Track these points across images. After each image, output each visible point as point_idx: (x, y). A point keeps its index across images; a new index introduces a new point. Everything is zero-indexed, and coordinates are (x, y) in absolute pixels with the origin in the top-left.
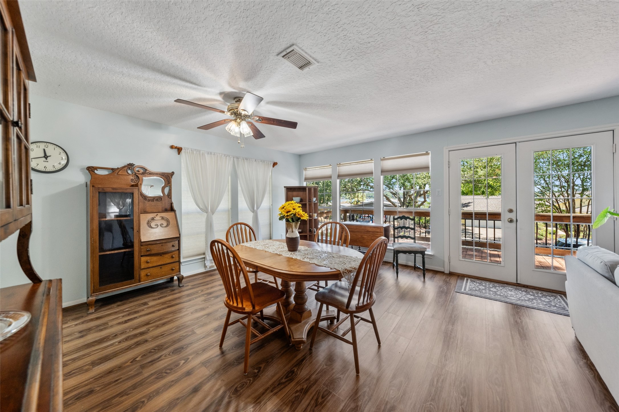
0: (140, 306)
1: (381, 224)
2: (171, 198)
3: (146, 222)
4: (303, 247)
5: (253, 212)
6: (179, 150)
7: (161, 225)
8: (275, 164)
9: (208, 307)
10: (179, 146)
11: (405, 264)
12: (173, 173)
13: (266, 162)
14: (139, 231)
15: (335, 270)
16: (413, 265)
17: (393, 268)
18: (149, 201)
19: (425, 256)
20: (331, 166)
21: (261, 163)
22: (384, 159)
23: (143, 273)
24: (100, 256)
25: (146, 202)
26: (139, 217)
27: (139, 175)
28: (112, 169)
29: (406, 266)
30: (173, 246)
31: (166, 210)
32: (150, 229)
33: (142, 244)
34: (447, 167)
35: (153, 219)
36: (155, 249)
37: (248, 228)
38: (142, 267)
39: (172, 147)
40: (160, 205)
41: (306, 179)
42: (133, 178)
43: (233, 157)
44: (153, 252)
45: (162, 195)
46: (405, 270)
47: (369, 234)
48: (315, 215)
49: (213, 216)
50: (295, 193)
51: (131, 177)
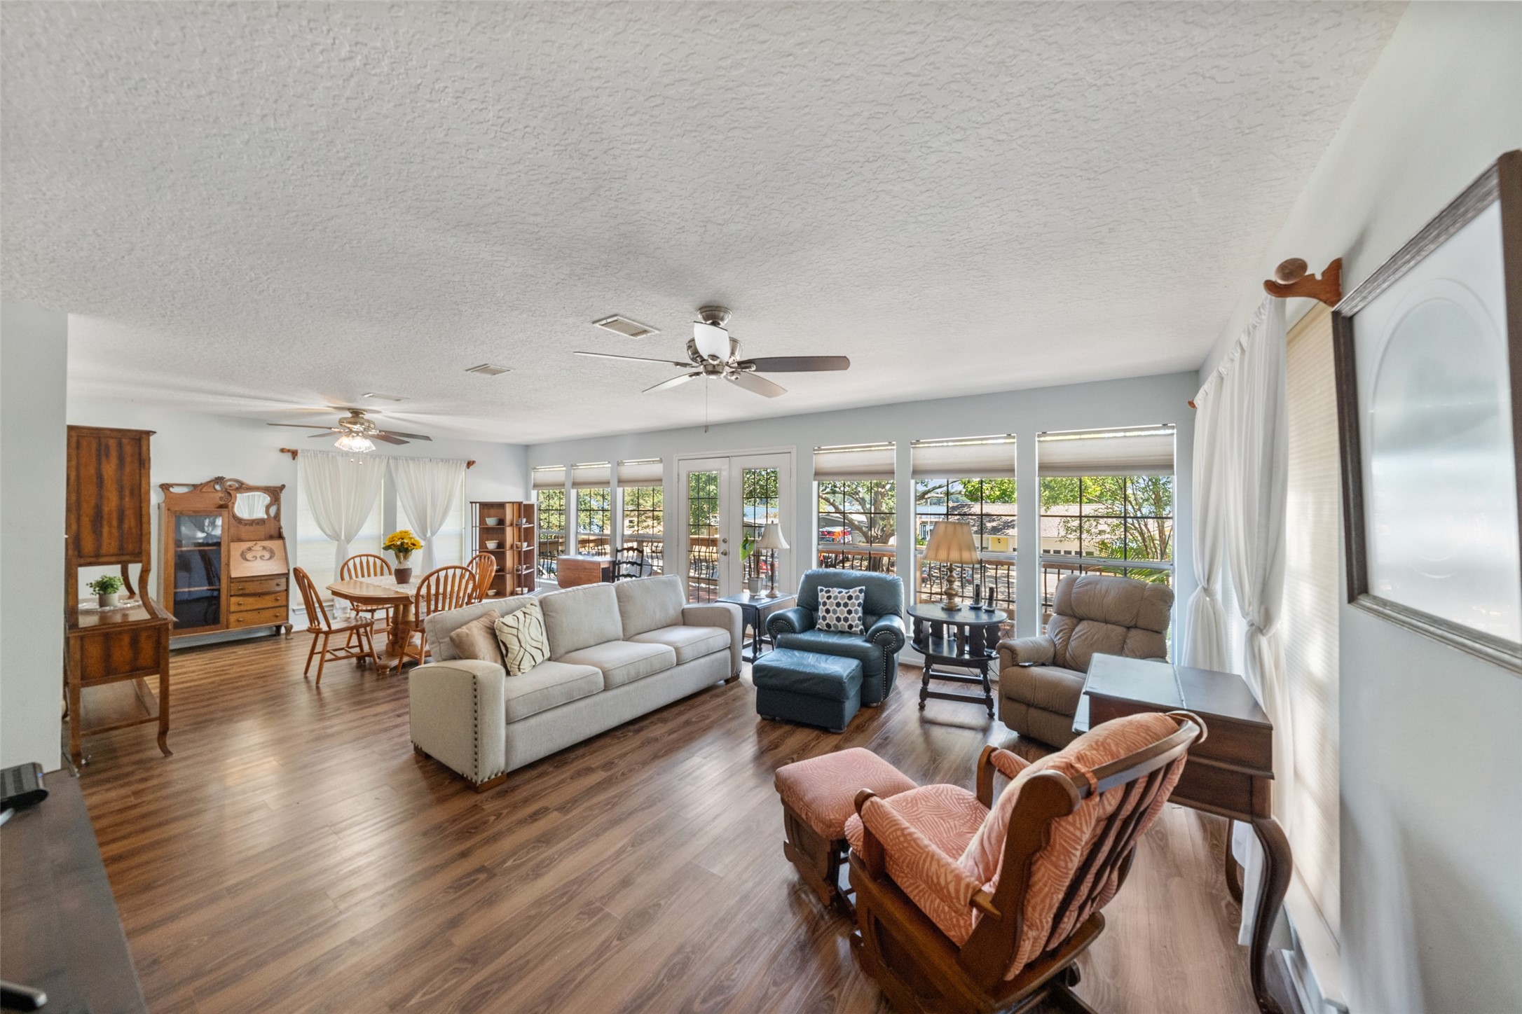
2: (279, 521)
3: (239, 553)
6: (294, 454)
7: (261, 557)
8: (470, 464)
10: (293, 447)
12: (283, 486)
13: (452, 461)
14: (228, 565)
18: (246, 525)
20: (564, 467)
21: (441, 463)
23: (233, 618)
24: (175, 593)
25: (241, 526)
26: (230, 547)
27: (231, 492)
28: (193, 485)
30: (278, 585)
31: (271, 537)
32: (245, 562)
33: (232, 580)
35: (250, 549)
36: (251, 588)
38: (232, 610)
39: (282, 450)
40: (261, 530)
41: (535, 486)
42: (222, 495)
43: (388, 458)
44: (247, 592)
45: (266, 517)
48: (525, 544)
49: (349, 546)
50: (492, 511)
51: (220, 495)
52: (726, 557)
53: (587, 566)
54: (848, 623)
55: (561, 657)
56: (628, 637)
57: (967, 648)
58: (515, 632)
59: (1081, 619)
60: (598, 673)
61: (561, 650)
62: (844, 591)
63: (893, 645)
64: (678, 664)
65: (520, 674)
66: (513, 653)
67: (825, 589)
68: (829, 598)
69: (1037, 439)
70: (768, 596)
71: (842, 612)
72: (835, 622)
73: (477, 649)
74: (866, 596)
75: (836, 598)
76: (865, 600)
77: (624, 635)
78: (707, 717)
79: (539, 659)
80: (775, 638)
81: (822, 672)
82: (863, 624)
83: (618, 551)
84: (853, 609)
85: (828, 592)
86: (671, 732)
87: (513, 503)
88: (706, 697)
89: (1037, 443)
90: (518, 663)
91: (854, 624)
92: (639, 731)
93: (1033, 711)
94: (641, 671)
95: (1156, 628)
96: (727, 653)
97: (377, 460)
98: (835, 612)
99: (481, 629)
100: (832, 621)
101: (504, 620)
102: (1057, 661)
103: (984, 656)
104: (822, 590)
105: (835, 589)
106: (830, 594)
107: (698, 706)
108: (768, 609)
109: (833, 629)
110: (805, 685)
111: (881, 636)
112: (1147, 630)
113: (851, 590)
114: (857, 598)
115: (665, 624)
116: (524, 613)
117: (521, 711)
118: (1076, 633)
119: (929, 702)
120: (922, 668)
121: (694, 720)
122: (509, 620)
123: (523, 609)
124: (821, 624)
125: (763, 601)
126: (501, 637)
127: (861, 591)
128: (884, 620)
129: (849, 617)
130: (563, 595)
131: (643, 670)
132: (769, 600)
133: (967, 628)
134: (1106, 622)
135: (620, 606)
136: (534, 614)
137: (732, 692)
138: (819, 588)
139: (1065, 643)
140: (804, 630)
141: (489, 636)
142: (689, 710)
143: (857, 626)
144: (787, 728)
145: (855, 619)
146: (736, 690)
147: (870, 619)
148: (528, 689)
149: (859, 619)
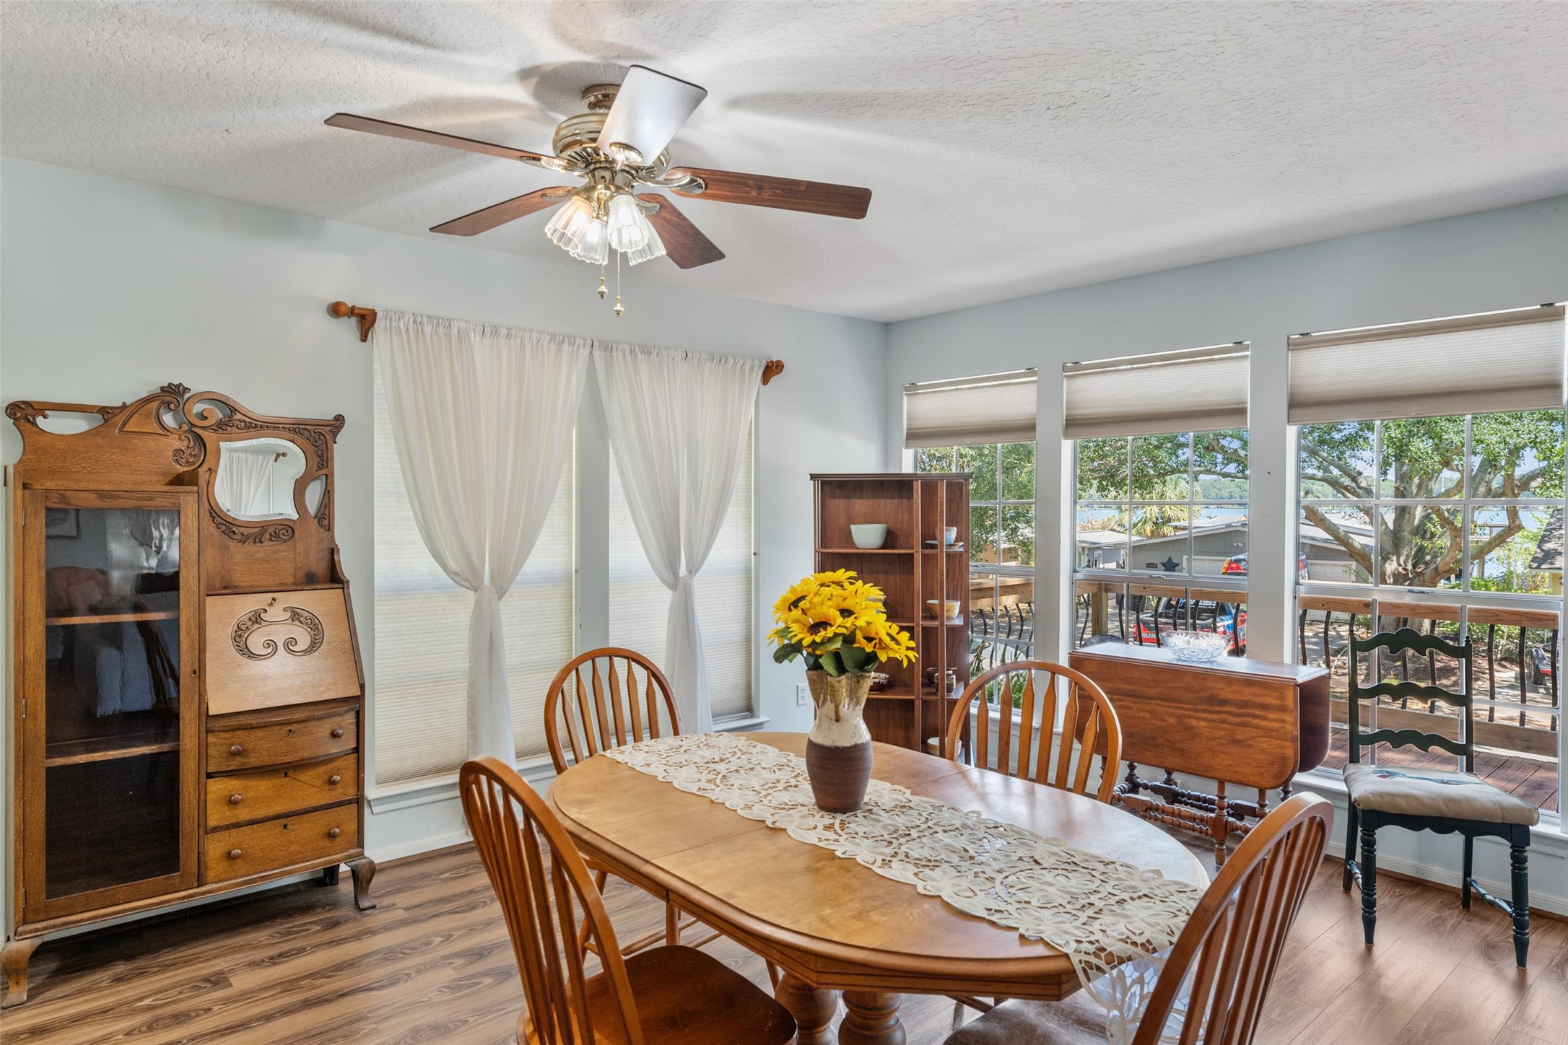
0: (200, 988)
1: (1281, 664)
2: (330, 528)
3: (230, 630)
4: (888, 785)
5: (673, 587)
6: (365, 321)
7: (289, 644)
8: (772, 370)
9: (465, 1022)
10: (363, 302)
11: (1410, 872)
12: (339, 421)
13: (731, 360)
14: (200, 672)
15: (1040, 950)
16: (1459, 885)
17: (1347, 888)
18: (244, 538)
19: (1531, 852)
20: (1035, 374)
21: (708, 364)
22: (1305, 342)
23: (215, 848)
24: (50, 771)
25: (233, 545)
26: (201, 610)
27: (204, 434)
28: (103, 410)
29: (1416, 886)
30: (334, 735)
31: (309, 581)
32: (244, 660)
33: (209, 722)
35: (257, 618)
36: (264, 747)
37: (640, 674)
38: (213, 821)
39: (336, 310)
40: (288, 559)
41: (914, 436)
42: (182, 445)
43: (589, 343)
44: (253, 761)
45: (295, 516)
46: (1409, 906)
47: (1220, 712)
48: (954, 606)
49: (501, 604)
50: (859, 505)
51: (175, 443)
97: (566, 347)
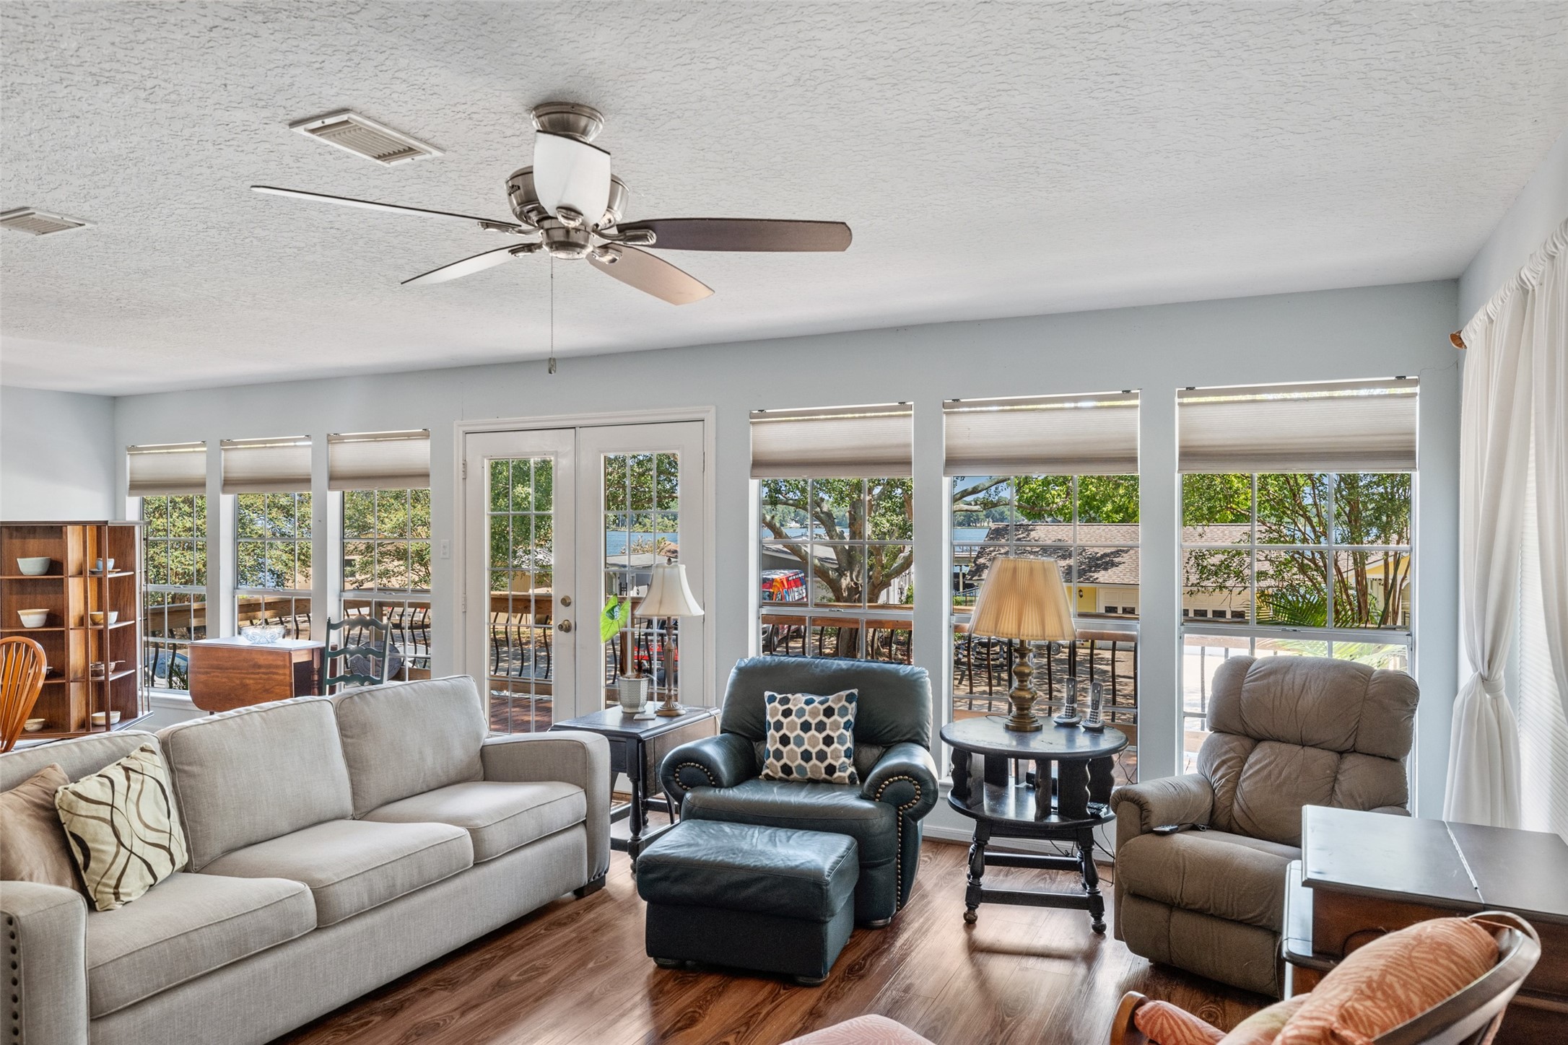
20: (206, 446)
22: (336, 439)
34: (461, 480)
41: (134, 487)
48: (113, 616)
50: (33, 543)
52: (570, 635)
53: (261, 660)
54: (826, 763)
55: (214, 861)
56: (364, 811)
57: (1055, 803)
58: (104, 812)
59: (1257, 740)
60: (302, 893)
61: (214, 848)
62: (817, 699)
63: (917, 804)
64: (477, 864)
65: (118, 906)
66: (102, 861)
67: (779, 696)
68: (787, 713)
69: (1177, 400)
70: (660, 714)
71: (813, 742)
72: (800, 761)
73: (14, 856)
74: (859, 708)
75: (801, 713)
76: (857, 717)
77: (355, 807)
78: (543, 970)
79: (163, 869)
80: (680, 798)
81: (780, 864)
82: (855, 764)
83: (330, 626)
84: (835, 735)
85: (785, 701)
86: (466, 1009)
87: (84, 524)
88: (536, 928)
89: (1177, 407)
90: (113, 882)
91: (837, 764)
92: (393, 1012)
93: (1179, 919)
94: (399, 882)
95: (1389, 751)
96: (580, 835)
98: (799, 742)
99: (22, 810)
100: (793, 760)
101: (78, 788)
102: (1218, 820)
103: (1086, 816)
104: (772, 699)
105: (799, 695)
106: (790, 706)
107: (522, 947)
108: (660, 737)
109: (795, 775)
110: (751, 891)
111: (890, 789)
112: (1374, 755)
113: (831, 697)
114: (843, 711)
115: (444, 779)
116: (127, 769)
117: (125, 987)
118: (1251, 767)
119: (985, 912)
120: (967, 845)
121: (514, 978)
122: (90, 786)
123: (124, 761)
124: (772, 766)
125: (651, 725)
126: (74, 826)
127: (850, 699)
128: (897, 755)
129: (828, 750)
130: (216, 726)
131: (402, 877)
132: (661, 721)
133: (1055, 765)
134: (1303, 744)
135: (344, 745)
136: (149, 769)
137: (592, 915)
138: (767, 694)
139: (1230, 785)
140: (737, 781)
141: (43, 825)
142: (502, 958)
143: (843, 768)
144: (709, 982)
145: (840, 754)
146: (598, 910)
147: (869, 753)
148: (141, 938)
149: (848, 754)
